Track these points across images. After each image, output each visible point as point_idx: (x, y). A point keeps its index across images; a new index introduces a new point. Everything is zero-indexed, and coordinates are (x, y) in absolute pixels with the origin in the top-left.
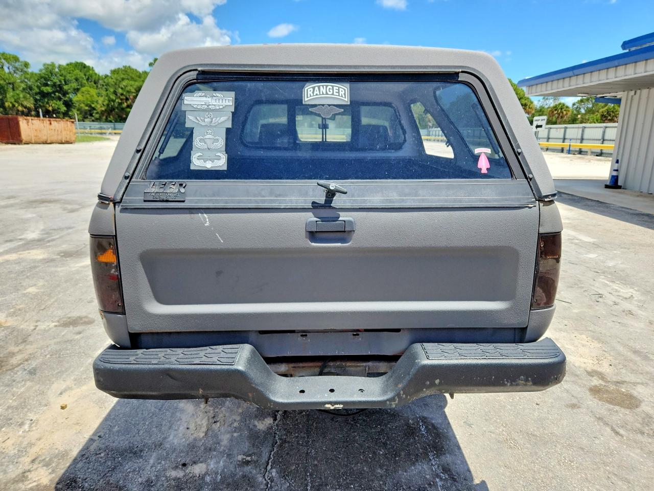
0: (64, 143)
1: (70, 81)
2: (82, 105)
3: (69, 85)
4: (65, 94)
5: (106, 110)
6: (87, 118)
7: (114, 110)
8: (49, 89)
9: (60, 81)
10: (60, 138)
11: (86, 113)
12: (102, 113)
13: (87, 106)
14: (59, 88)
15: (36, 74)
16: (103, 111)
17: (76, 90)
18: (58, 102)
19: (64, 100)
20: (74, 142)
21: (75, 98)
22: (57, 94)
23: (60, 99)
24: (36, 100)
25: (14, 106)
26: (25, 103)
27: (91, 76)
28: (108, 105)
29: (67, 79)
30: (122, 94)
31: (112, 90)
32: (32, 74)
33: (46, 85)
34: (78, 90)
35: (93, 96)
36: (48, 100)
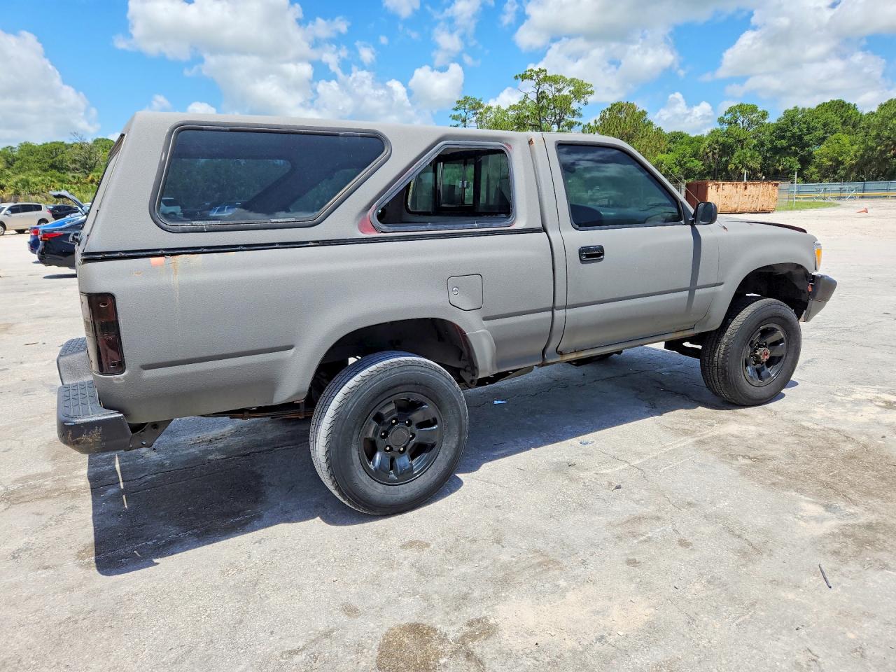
0: (758, 213)
1: (815, 129)
2: (825, 160)
3: (813, 135)
4: (804, 146)
5: (857, 164)
6: (828, 176)
7: (870, 162)
8: (784, 142)
9: (801, 131)
10: (754, 206)
11: (827, 170)
12: (851, 168)
13: (831, 160)
14: (799, 140)
15: (772, 125)
16: (853, 165)
17: (821, 140)
18: (792, 159)
19: (802, 155)
20: (773, 211)
21: (817, 150)
22: (793, 148)
23: (795, 154)
24: (765, 158)
25: (737, 168)
26: (751, 164)
27: (850, 118)
28: (862, 156)
29: (811, 126)
30: (889, 138)
31: (874, 133)
32: (769, 125)
33: (783, 137)
34: (824, 139)
35: (844, 145)
36: (781, 157)
